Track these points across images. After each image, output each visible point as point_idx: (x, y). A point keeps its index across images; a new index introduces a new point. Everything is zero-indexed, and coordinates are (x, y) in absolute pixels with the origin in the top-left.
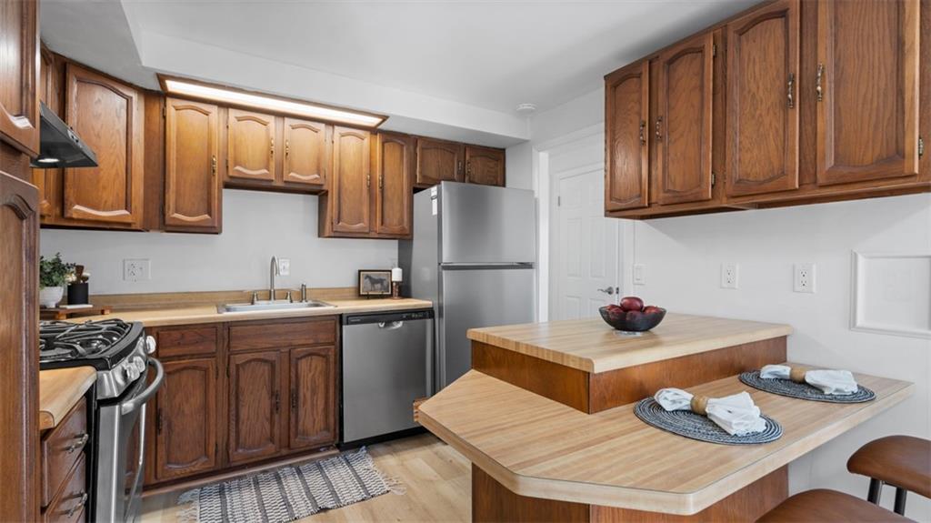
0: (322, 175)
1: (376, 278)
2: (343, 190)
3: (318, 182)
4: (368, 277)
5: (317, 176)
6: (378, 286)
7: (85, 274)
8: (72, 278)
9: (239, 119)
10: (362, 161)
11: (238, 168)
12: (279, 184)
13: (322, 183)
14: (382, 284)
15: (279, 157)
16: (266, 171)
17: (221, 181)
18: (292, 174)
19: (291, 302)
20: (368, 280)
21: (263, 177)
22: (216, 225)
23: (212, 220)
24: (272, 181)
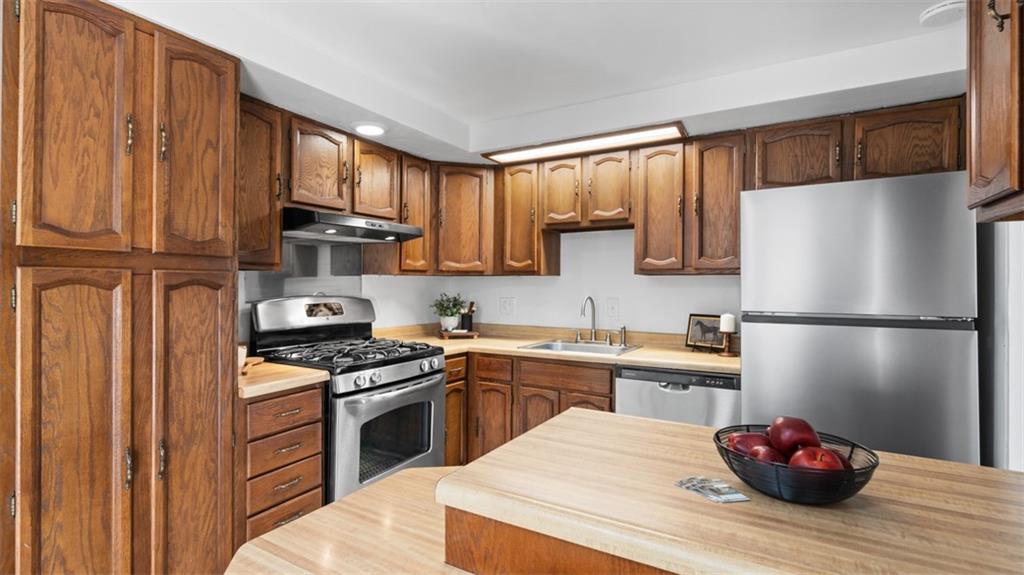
0: (627, 207)
1: (709, 325)
2: (650, 221)
3: (621, 216)
4: (699, 323)
5: (621, 209)
6: (710, 336)
7: (474, 309)
8: (464, 311)
9: (553, 170)
10: (673, 183)
11: (552, 215)
12: (585, 224)
13: (627, 216)
14: (715, 334)
15: (585, 197)
16: (573, 214)
17: (540, 229)
18: (597, 212)
19: (611, 344)
20: (699, 326)
21: (571, 220)
22: (536, 269)
23: (533, 265)
24: (579, 222)
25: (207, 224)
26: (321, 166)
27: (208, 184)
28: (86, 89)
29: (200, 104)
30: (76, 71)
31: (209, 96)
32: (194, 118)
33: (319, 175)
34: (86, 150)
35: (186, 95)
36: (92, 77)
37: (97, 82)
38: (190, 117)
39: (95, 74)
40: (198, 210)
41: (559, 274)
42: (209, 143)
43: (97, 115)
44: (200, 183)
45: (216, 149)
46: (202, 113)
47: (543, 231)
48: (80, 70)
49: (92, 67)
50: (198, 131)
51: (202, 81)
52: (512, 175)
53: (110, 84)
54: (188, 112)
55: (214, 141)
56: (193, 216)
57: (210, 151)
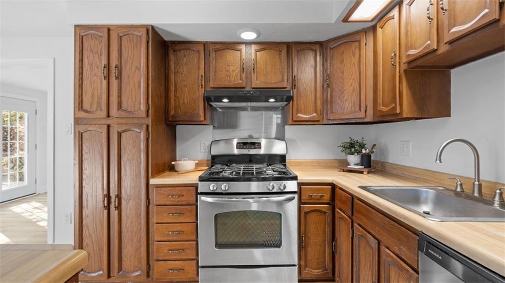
9: (410, 4)
12: (442, 50)
21: (426, 51)
22: (398, 111)
23: (394, 108)
24: (436, 50)
25: (136, 103)
26: (228, 66)
27: (136, 86)
28: (94, 59)
29: (132, 52)
30: (91, 53)
31: (136, 47)
32: (130, 59)
33: (227, 71)
34: (94, 81)
35: (127, 49)
36: (96, 54)
37: (97, 55)
38: (129, 59)
39: (97, 53)
40: (132, 98)
41: (449, 116)
42: (137, 67)
43: (97, 68)
44: (133, 86)
45: (139, 70)
46: (134, 55)
47: (405, 71)
48: (93, 53)
49: (96, 51)
50: (132, 64)
51: (133, 41)
52: (382, 28)
53: (101, 55)
54: (128, 57)
55: (139, 67)
56: (130, 101)
57: (137, 71)
